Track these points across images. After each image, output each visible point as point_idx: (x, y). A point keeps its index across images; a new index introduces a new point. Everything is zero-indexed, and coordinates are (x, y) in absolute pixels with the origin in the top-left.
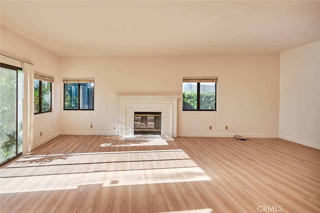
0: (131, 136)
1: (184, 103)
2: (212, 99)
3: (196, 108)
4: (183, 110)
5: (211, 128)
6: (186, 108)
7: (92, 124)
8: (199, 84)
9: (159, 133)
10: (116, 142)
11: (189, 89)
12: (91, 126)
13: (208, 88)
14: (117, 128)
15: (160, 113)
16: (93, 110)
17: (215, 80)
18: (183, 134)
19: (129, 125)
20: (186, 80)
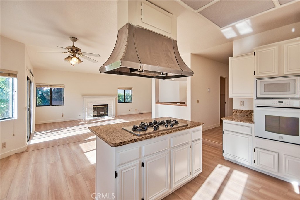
0: (92, 118)
1: (119, 100)
2: (129, 97)
3: (124, 102)
4: (118, 103)
5: (130, 110)
6: (119, 102)
7: (62, 114)
8: (125, 90)
9: (107, 115)
10: (85, 121)
11: (121, 92)
12: (63, 116)
13: (129, 92)
14: (82, 115)
15: (107, 105)
16: (64, 105)
17: (131, 89)
18: (118, 114)
19: (90, 113)
20: (119, 88)
